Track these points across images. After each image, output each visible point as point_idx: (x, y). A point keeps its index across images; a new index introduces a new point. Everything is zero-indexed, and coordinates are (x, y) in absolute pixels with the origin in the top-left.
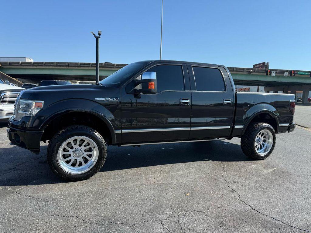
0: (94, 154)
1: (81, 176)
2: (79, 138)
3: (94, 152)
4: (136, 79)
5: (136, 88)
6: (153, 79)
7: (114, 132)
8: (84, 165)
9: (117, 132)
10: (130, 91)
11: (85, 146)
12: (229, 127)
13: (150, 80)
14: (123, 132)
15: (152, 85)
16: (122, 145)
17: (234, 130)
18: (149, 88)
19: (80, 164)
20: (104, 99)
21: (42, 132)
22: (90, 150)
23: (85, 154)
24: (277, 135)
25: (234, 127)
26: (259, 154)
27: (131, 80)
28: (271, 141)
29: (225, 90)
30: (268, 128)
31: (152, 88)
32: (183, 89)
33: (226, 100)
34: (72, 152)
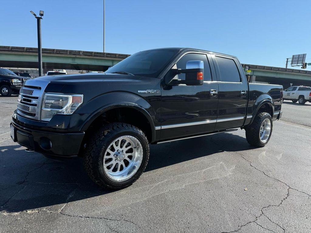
0: (135, 155)
1: (127, 181)
2: (120, 139)
3: (135, 153)
5: (174, 79)
6: (201, 69)
7: (154, 128)
8: (126, 169)
9: (158, 128)
10: (169, 83)
11: (126, 147)
12: (242, 118)
13: (198, 70)
14: (162, 128)
15: (201, 75)
16: (158, 143)
17: (246, 119)
18: (198, 79)
19: (122, 169)
20: (146, 92)
21: (84, 134)
22: (131, 151)
23: (126, 156)
24: (273, 122)
25: (246, 117)
26: (262, 141)
27: (168, 69)
28: (269, 128)
29: (241, 81)
30: (268, 117)
31: (200, 78)
33: (243, 91)
34: (114, 156)
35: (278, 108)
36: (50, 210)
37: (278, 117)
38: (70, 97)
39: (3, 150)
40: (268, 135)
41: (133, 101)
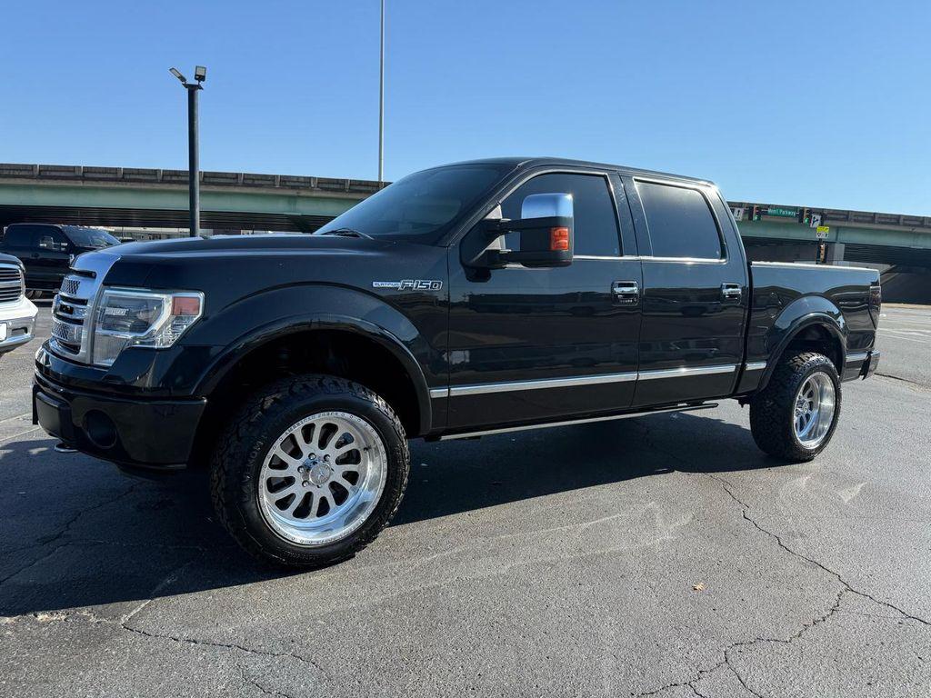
0: (366, 470)
1: (335, 547)
2: (319, 420)
3: (365, 466)
4: (488, 217)
5: (490, 247)
6: (565, 218)
7: (426, 395)
8: (336, 511)
9: (438, 393)
10: (474, 259)
11: (339, 446)
12: (731, 368)
13: (555, 222)
14: (452, 395)
15: (562, 236)
16: (444, 438)
17: (743, 377)
18: (553, 248)
19: (324, 509)
20: (399, 285)
21: (202, 405)
22: (353, 457)
23: (337, 474)
24: (844, 386)
25: (744, 366)
26: (804, 443)
27: (474, 220)
28: (828, 403)
29: (723, 255)
30: (825, 368)
31: (559, 246)
32: (617, 251)
33: (728, 287)
34: (298, 470)
35: (865, 339)
36: (101, 615)
37: (865, 368)
38: (167, 299)
39: (35, 451)
40: (827, 427)
41: (359, 314)
